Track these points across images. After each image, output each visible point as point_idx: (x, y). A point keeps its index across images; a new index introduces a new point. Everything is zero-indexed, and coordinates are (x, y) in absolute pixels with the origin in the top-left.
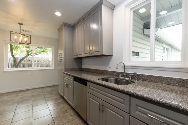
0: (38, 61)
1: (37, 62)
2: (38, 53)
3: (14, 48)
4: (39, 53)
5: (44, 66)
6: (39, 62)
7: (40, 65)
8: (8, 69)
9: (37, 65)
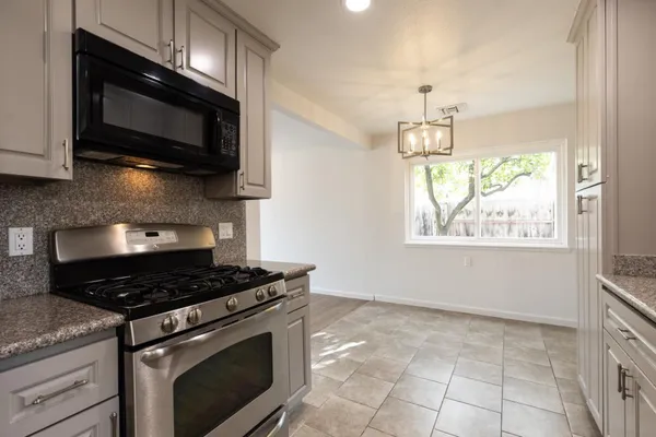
0: (510, 214)
1: (506, 214)
2: (504, 184)
3: (435, 177)
4: (509, 183)
5: (534, 232)
6: (512, 217)
7: (515, 228)
8: (413, 237)
9: (506, 227)
